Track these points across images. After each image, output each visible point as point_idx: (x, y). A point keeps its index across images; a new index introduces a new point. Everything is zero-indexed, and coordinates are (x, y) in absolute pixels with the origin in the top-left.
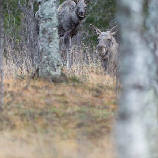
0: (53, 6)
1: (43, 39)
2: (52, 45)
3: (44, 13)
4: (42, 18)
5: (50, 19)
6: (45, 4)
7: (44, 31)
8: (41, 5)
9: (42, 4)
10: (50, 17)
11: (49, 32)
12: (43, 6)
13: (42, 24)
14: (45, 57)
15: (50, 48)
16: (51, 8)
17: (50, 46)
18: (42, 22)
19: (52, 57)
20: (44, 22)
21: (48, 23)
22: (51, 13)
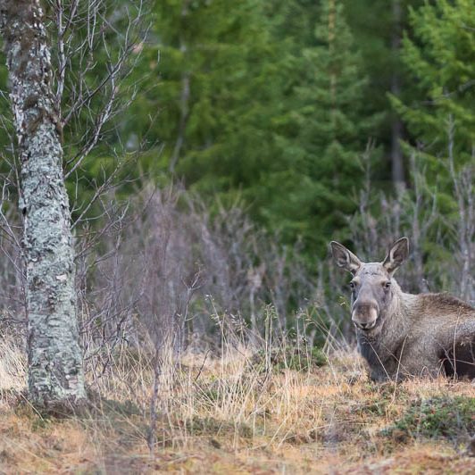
0: (57, 218)
1: (35, 303)
2: (56, 319)
3: (34, 236)
4: (31, 249)
5: (50, 251)
6: (37, 213)
7: (36, 284)
8: (29, 217)
9: (30, 215)
10: (49, 247)
11: (48, 287)
12: (32, 219)
13: (31, 266)
14: (40, 351)
15: (52, 326)
16: (51, 224)
17: (52, 323)
18: (31, 261)
19: (58, 351)
20: (35, 260)
21: (46, 262)
22: (52, 235)
